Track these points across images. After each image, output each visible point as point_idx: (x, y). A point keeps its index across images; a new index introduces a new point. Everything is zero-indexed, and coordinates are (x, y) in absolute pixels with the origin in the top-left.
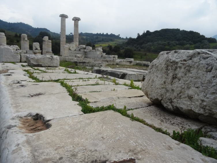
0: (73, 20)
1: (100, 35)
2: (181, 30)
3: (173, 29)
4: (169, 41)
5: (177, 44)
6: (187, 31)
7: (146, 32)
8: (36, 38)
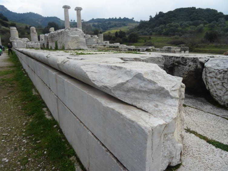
0: (75, 10)
1: (113, 20)
2: (196, 8)
3: (188, 8)
4: (182, 22)
5: (190, 25)
6: (204, 9)
7: (159, 14)
8: (45, 29)
